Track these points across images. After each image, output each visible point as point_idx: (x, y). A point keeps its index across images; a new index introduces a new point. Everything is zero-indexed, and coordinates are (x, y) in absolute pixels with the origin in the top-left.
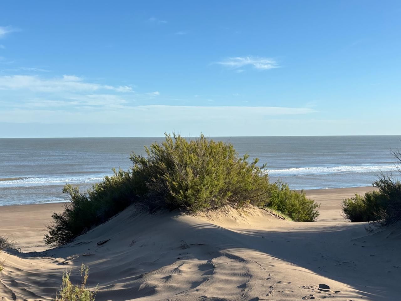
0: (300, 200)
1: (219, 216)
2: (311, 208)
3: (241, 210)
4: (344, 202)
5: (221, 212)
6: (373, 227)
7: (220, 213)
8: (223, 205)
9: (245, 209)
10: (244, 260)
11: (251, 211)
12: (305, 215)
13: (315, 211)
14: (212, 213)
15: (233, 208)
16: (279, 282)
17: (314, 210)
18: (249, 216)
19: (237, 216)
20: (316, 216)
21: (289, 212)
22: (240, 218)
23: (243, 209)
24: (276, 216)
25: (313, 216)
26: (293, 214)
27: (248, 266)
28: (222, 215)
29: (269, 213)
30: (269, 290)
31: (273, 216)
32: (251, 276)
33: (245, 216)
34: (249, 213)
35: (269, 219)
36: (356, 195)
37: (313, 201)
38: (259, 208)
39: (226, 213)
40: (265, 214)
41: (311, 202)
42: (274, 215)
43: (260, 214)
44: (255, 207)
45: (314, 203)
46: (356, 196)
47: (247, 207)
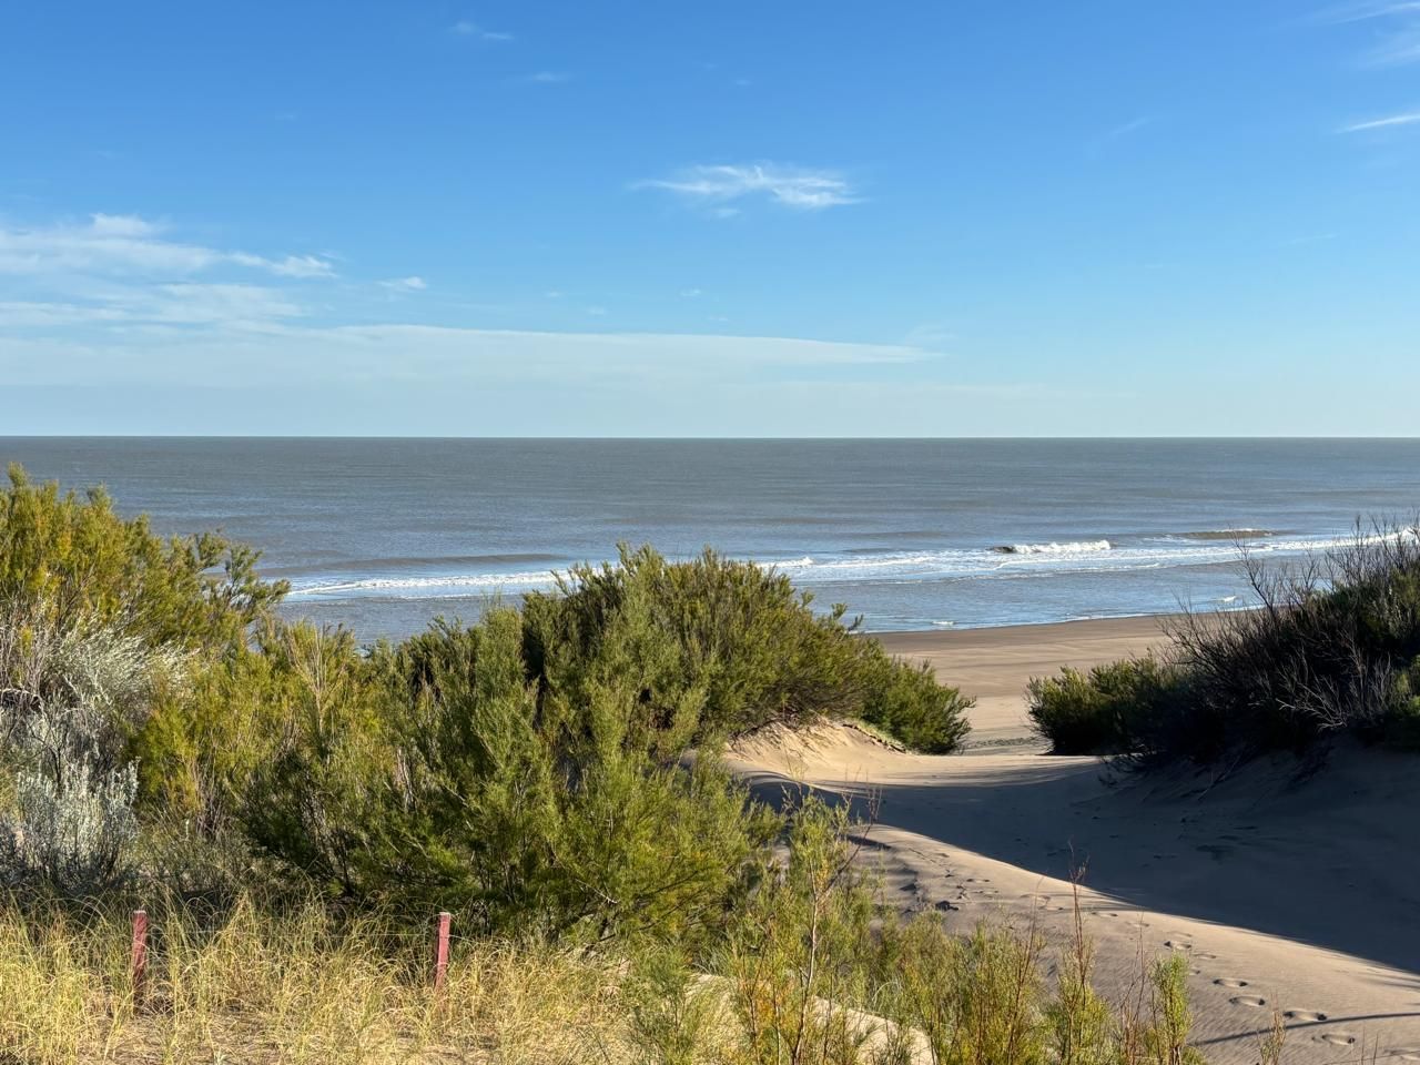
0: (922, 688)
1: (761, 749)
2: (950, 710)
3: (804, 731)
4: (1034, 688)
5: (766, 738)
6: (1117, 776)
7: (762, 741)
8: (768, 723)
9: (813, 730)
10: (888, 848)
11: (825, 732)
12: (936, 730)
13: (959, 717)
14: (747, 744)
15: (789, 727)
16: (970, 880)
17: (956, 716)
18: (826, 747)
19: (800, 747)
20: (963, 733)
21: (892, 722)
22: (807, 752)
23: (808, 730)
24: (886, 744)
25: (954, 733)
26: (903, 729)
27: (901, 856)
28: (768, 745)
29: (868, 738)
30: (959, 891)
31: (879, 744)
32: (916, 873)
33: (816, 747)
34: (822, 738)
35: (870, 753)
36: (1063, 670)
37: (957, 691)
38: (845, 725)
39: (775, 741)
40: (859, 739)
41: (950, 692)
42: (880, 741)
43: (847, 741)
44: (834, 723)
45: (958, 697)
46: (1064, 674)
47: (816, 723)
